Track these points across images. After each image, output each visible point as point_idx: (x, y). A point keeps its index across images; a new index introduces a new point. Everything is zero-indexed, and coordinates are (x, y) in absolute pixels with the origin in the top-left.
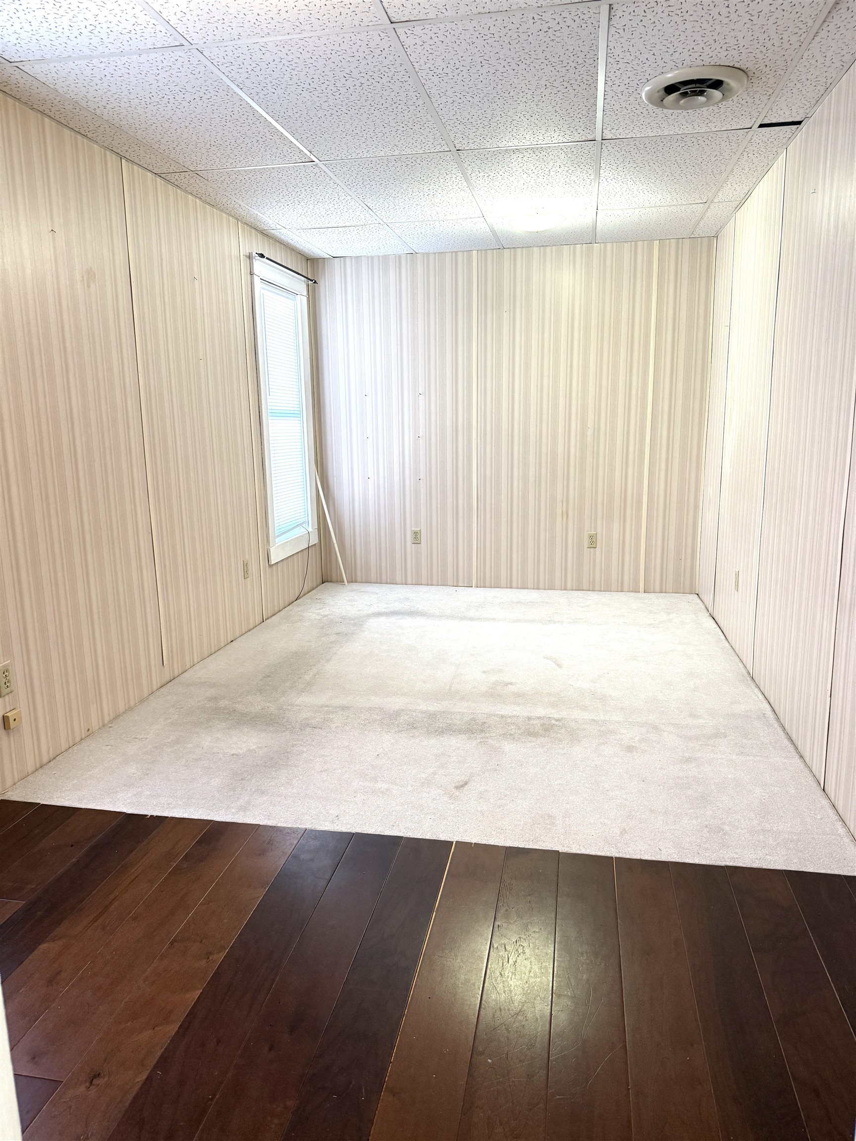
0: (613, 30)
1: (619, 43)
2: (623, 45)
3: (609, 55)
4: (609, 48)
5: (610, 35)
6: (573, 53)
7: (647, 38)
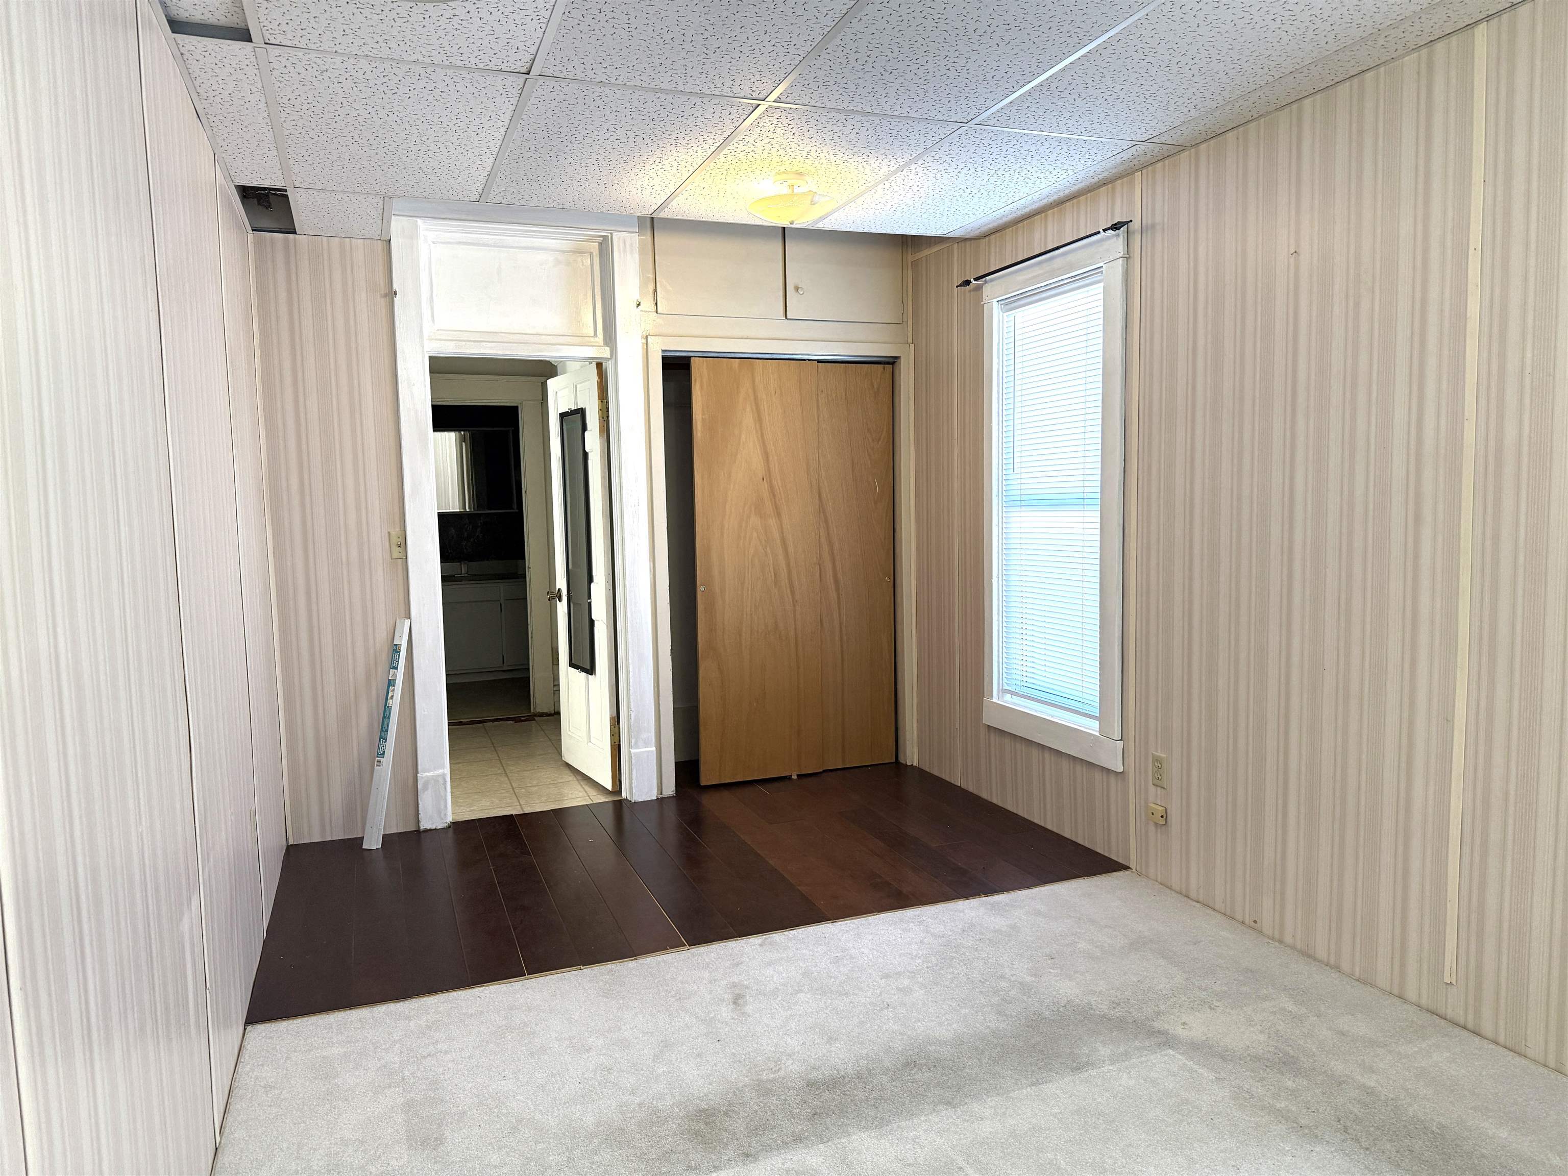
0: (533, 50)
1: (527, 35)
2: (523, 32)
3: (545, 21)
4: (543, 30)
5: (537, 45)
6: (593, 32)
7: (490, 37)
